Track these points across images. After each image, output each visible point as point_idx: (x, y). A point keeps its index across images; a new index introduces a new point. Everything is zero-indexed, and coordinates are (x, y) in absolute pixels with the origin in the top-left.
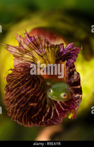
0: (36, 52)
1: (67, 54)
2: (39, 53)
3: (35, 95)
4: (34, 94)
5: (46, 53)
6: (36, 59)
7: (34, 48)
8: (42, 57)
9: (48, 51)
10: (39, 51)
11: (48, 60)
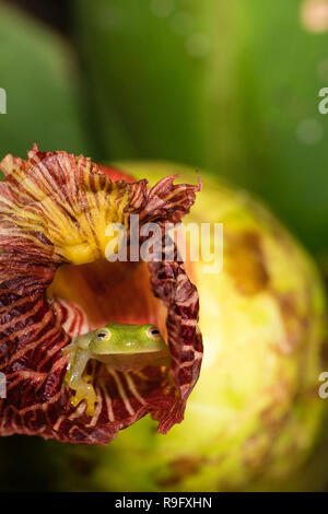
0: (58, 204)
1: (155, 213)
2: (67, 206)
3: (44, 348)
4: (41, 344)
5: (89, 209)
6: (55, 225)
7: (50, 188)
8: (74, 219)
9: (98, 202)
10: (67, 199)
11: (94, 234)
